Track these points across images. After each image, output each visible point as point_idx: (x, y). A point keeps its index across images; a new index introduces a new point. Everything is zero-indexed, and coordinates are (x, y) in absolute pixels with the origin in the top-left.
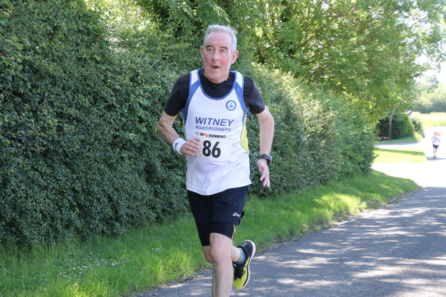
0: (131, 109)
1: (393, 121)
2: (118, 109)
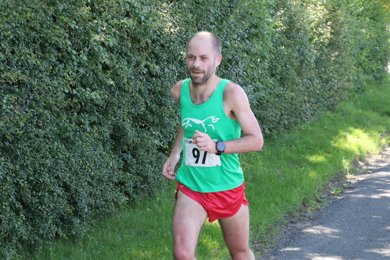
0: (92, 55)
2: (74, 57)
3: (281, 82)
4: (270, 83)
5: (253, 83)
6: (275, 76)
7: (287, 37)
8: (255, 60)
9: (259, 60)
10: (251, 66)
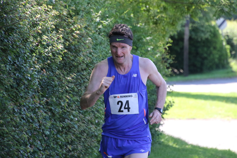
1: (190, 39)
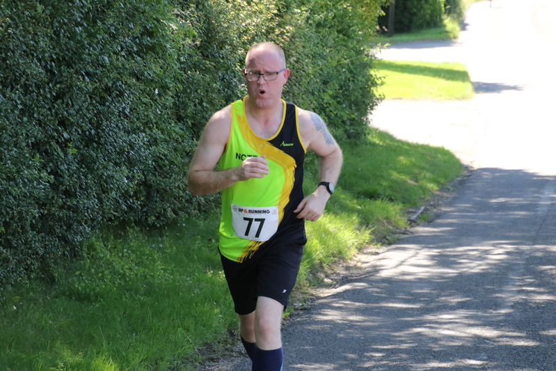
3: (194, 131)
4: (175, 132)
5: (148, 131)
6: (183, 120)
7: (203, 55)
8: (150, 90)
9: (157, 92)
10: (145, 100)
